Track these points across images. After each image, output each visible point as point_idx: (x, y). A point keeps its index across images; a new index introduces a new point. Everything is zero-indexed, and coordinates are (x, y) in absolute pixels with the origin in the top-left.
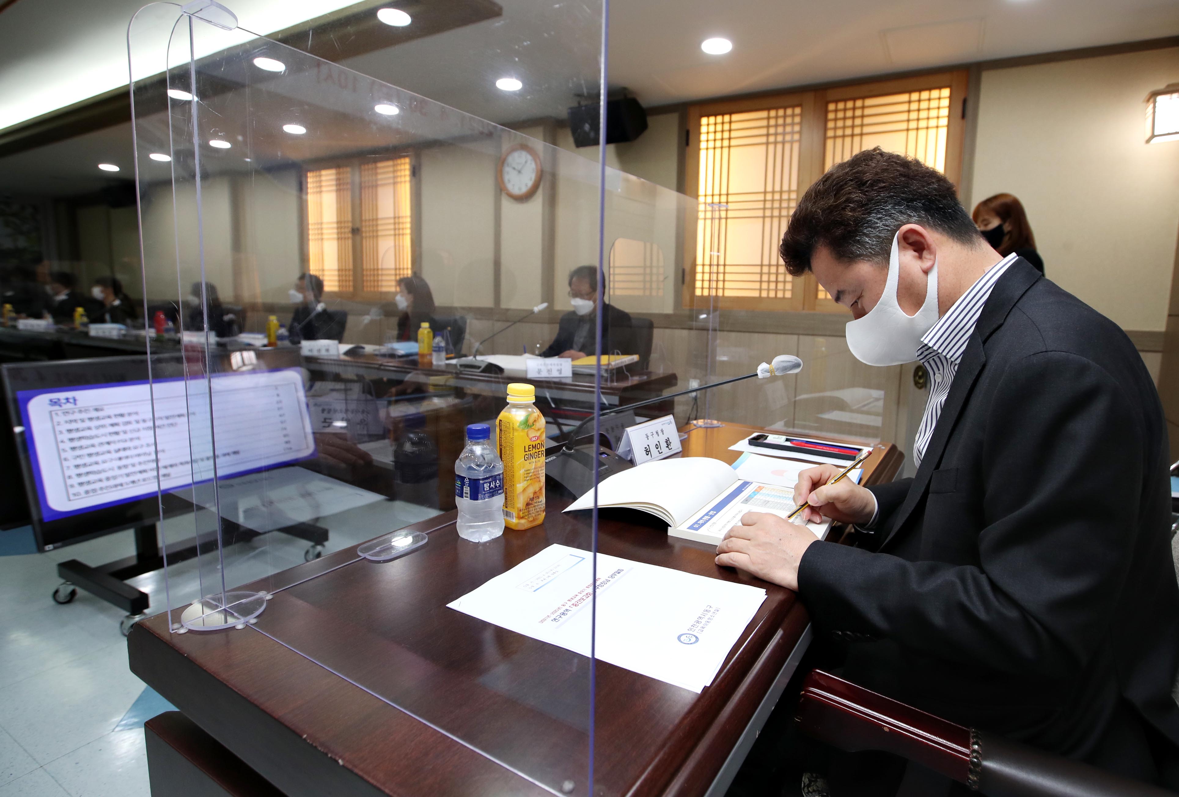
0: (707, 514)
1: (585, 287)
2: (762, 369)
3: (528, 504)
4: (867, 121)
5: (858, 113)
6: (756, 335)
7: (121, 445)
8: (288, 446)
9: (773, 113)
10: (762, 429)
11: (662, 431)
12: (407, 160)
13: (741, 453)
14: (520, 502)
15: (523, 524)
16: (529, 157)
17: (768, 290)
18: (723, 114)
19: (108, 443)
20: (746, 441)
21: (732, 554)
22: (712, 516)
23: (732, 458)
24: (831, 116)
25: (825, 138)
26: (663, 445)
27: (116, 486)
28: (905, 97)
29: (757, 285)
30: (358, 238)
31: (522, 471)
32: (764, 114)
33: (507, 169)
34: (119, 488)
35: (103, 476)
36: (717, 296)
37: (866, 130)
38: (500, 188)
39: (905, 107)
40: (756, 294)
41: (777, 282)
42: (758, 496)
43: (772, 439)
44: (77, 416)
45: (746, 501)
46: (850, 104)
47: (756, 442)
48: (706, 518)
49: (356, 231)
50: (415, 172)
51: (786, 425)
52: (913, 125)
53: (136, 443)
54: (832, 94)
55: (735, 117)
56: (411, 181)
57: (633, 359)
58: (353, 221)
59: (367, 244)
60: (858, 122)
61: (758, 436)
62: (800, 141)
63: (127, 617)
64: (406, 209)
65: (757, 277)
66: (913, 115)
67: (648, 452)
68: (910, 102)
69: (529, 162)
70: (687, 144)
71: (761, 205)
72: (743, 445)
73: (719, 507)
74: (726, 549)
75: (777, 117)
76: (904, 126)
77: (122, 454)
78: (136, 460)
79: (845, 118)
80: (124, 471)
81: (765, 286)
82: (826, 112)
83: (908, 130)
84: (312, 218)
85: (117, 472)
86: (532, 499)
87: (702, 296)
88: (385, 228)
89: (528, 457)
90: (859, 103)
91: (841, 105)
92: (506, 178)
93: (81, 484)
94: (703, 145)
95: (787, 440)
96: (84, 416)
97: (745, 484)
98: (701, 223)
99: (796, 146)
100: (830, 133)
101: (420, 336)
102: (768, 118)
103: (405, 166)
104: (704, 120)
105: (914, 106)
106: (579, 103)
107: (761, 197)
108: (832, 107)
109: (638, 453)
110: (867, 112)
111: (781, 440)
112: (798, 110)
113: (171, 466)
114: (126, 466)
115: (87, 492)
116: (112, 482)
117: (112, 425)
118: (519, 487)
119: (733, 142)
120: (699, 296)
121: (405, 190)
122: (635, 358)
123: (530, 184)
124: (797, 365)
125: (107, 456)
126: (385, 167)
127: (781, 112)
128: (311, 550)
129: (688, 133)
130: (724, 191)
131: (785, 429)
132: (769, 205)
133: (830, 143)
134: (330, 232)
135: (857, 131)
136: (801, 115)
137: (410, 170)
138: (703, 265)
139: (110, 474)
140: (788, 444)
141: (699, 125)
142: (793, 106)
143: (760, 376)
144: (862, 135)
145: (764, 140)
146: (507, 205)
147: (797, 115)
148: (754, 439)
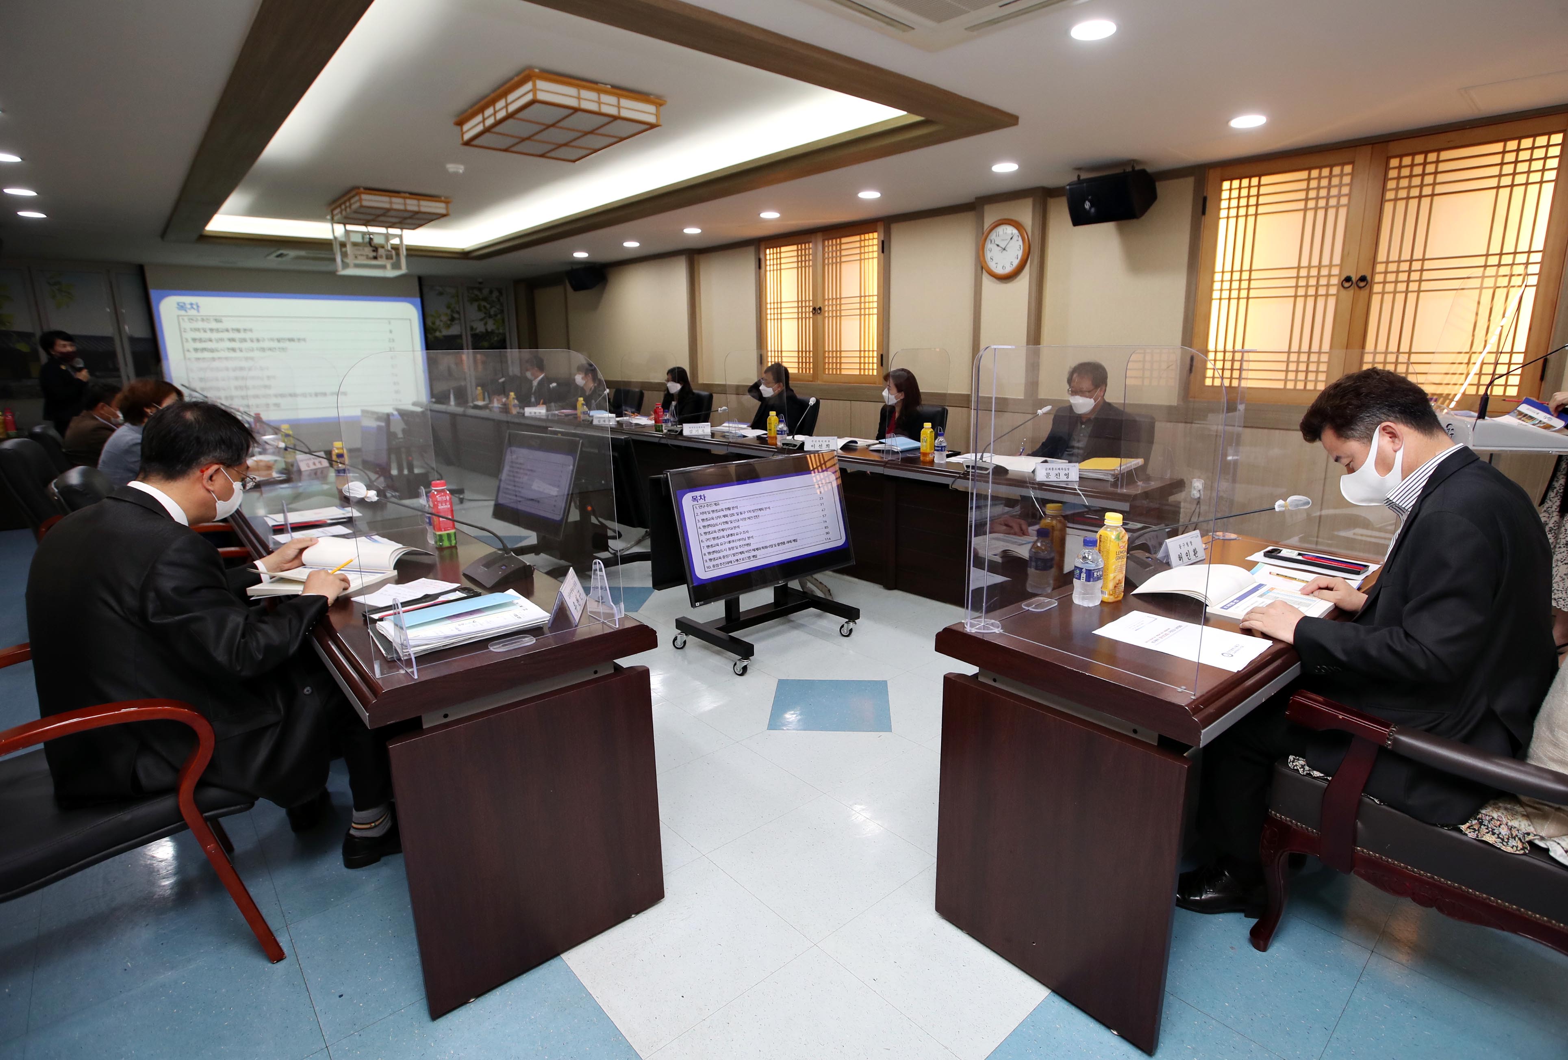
0: (1232, 601)
1: (1086, 384)
2: (1279, 505)
3: (1115, 587)
4: (1441, 178)
5: (1430, 168)
6: (1277, 431)
7: (730, 532)
8: (828, 536)
9: (1315, 173)
10: (1276, 543)
11: (1191, 542)
12: (876, 235)
13: (1257, 563)
14: (1111, 585)
15: (1111, 599)
16: (1015, 231)
17: (1296, 381)
18: (1250, 177)
19: (723, 530)
20: (1262, 553)
21: (1251, 622)
22: (1236, 603)
23: (1250, 566)
24: (1393, 174)
25: (1383, 201)
26: (1192, 553)
27: (728, 563)
28: (1498, 147)
29: (1282, 376)
30: (819, 317)
31: (1114, 567)
32: (1304, 175)
33: (989, 246)
34: (730, 564)
35: (721, 554)
36: (1230, 386)
37: (1439, 189)
38: (982, 267)
39: (1497, 159)
40: (1280, 385)
41: (1307, 372)
42: (1270, 594)
43: (1285, 553)
44: (706, 509)
45: (1261, 596)
46: (1419, 159)
47: (1269, 554)
48: (1232, 603)
49: (817, 311)
50: (884, 247)
51: (1302, 540)
52: (1506, 181)
53: (737, 530)
54: (1394, 147)
55: (1265, 180)
56: (878, 258)
57: (1138, 463)
58: (815, 300)
59: (829, 325)
60: (1429, 179)
61: (1273, 549)
62: (1348, 206)
63: (739, 660)
64: (873, 287)
65: (1283, 366)
66: (1508, 169)
67: (1180, 558)
68: (1504, 152)
69: (1015, 238)
70: (1204, 213)
71: (1293, 282)
72: (1258, 556)
73: (1241, 598)
74: (1247, 619)
75: (1320, 178)
76: (1494, 182)
77: (731, 538)
78: (738, 544)
79: (1411, 176)
80: (732, 552)
81: (1291, 376)
82: (1387, 169)
83: (1498, 187)
84: (770, 296)
85: (729, 552)
86: (1118, 584)
87: (1213, 386)
88: (850, 307)
89: (1118, 558)
90: (1432, 157)
91: (1407, 161)
92: (988, 255)
93: (710, 560)
94: (1223, 213)
95: (1299, 554)
96: (710, 509)
97: (1261, 586)
98: (1215, 304)
99: (1343, 212)
100: (1390, 195)
101: (922, 437)
102: (1309, 179)
103: (873, 240)
104: (1226, 185)
105: (1510, 157)
106: (1079, 176)
107: (1294, 273)
108: (1394, 162)
109: (1174, 559)
110: (1442, 167)
111: (1293, 554)
112: (1348, 169)
113: (757, 549)
114: (733, 548)
115: (714, 566)
116: (726, 560)
117: (724, 516)
118: (1111, 576)
119: (1261, 209)
120: (1209, 386)
121: (872, 267)
122: (1140, 461)
123: (1016, 262)
124: (1308, 503)
125: (722, 540)
126: (850, 243)
127: (1326, 172)
128: (846, 625)
129: (1205, 200)
130: (1246, 266)
131: (1298, 544)
132: (1302, 282)
133: (1388, 207)
134: (790, 311)
135: (1427, 191)
136: (1352, 174)
137: (878, 245)
138: (1216, 352)
139: (725, 553)
140: (1300, 558)
141: (1221, 190)
142: (1343, 164)
143: (1277, 509)
144: (1433, 195)
145: (1301, 205)
146: (988, 283)
147: (1347, 174)
148: (1268, 552)
